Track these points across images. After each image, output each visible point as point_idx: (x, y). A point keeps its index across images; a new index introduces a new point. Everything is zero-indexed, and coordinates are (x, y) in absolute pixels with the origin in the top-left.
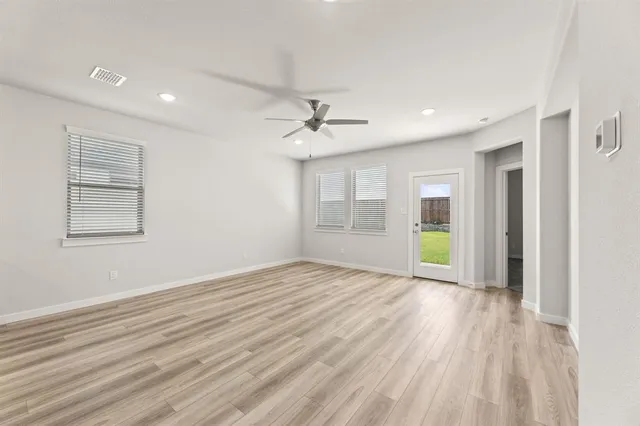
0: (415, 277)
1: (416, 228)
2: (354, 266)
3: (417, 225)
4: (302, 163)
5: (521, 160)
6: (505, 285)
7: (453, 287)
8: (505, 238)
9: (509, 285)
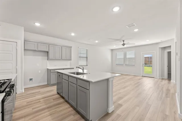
0: (142, 76)
1: (143, 65)
2: (126, 74)
3: (143, 64)
4: (112, 50)
5: (171, 49)
6: (167, 78)
7: (153, 78)
8: (167, 67)
9: (168, 78)
